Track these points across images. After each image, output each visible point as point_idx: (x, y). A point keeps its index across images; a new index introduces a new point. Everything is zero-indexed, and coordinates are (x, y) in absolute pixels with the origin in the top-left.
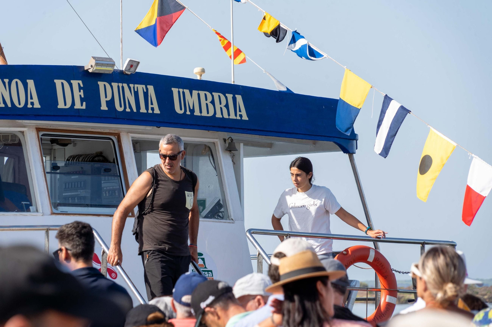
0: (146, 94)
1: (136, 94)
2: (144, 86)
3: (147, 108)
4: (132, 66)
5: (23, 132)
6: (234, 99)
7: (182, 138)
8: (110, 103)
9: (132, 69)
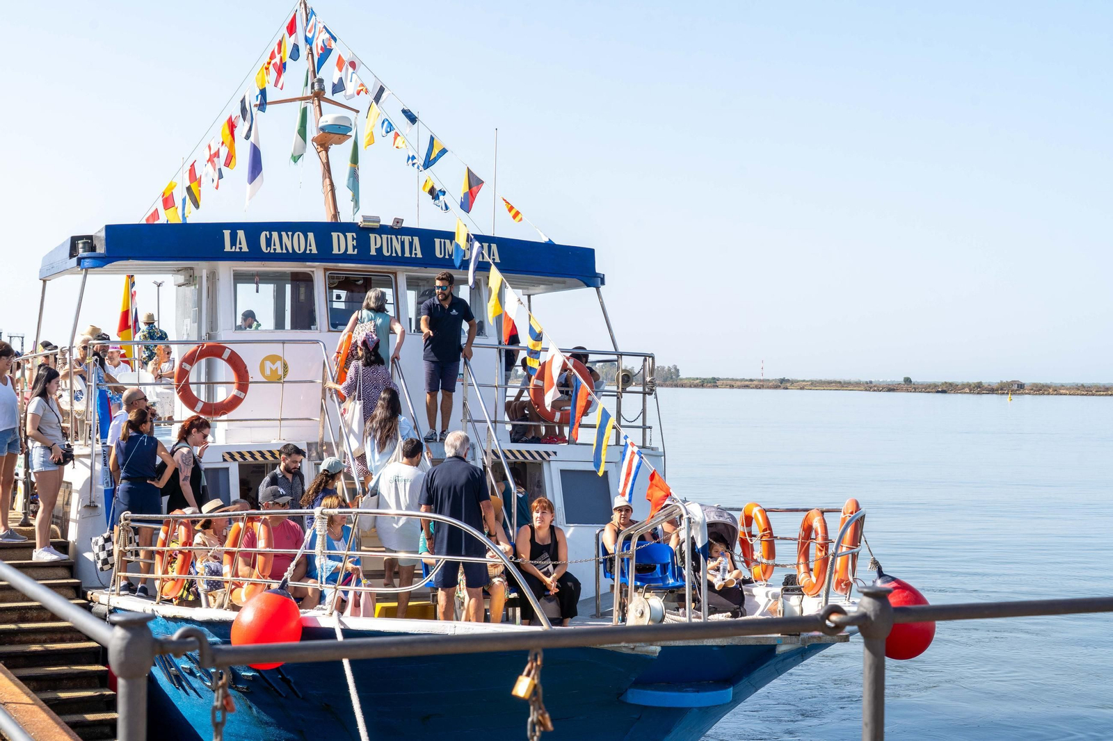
0: (411, 244)
1: (403, 244)
2: (410, 237)
3: (411, 253)
4: (398, 222)
5: (313, 272)
6: (489, 247)
7: (454, 276)
8: (379, 250)
9: (399, 225)
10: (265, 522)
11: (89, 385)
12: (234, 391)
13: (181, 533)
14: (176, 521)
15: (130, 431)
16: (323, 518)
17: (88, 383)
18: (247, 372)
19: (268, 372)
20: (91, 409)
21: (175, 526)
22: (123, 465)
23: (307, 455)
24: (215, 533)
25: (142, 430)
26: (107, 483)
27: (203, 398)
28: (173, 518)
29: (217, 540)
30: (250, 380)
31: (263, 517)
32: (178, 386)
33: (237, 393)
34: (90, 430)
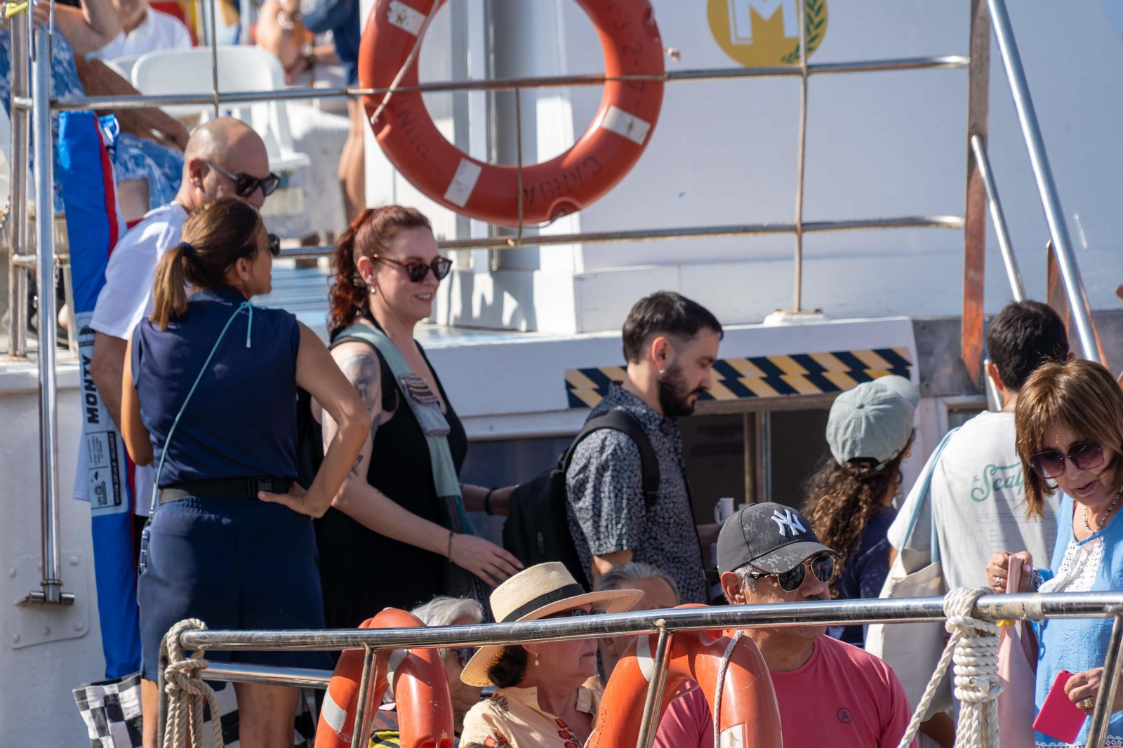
10: (742, 655)
11: (21, 109)
12: (605, 117)
13: (407, 702)
14: (385, 656)
15: (192, 291)
16: (982, 634)
17: (16, 100)
18: (653, 32)
19: (742, 30)
20: (32, 204)
21: (382, 677)
22: (163, 427)
23: (914, 370)
24: (545, 702)
25: (238, 283)
26: (101, 489)
27: (478, 148)
28: (373, 643)
29: (555, 729)
30: (670, 64)
31: (735, 634)
32: (375, 99)
33: (618, 121)
34: (33, 293)
